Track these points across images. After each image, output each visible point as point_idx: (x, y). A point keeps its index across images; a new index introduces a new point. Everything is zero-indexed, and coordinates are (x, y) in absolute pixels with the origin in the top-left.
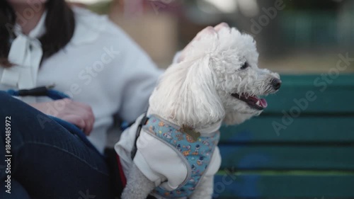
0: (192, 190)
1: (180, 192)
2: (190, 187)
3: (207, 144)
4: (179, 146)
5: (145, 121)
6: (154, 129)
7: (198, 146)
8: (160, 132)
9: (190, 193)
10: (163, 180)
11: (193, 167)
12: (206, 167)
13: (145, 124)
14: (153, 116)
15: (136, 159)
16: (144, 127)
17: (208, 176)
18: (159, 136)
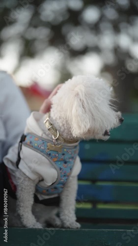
0: (62, 188)
1: (54, 189)
2: (61, 186)
3: (70, 153)
4: (50, 155)
5: (23, 138)
6: (31, 142)
7: (63, 154)
8: (36, 145)
9: (61, 189)
10: (41, 179)
11: (61, 169)
12: (71, 169)
13: (24, 140)
14: (29, 134)
15: (20, 166)
16: (23, 142)
17: (73, 177)
18: (35, 148)
